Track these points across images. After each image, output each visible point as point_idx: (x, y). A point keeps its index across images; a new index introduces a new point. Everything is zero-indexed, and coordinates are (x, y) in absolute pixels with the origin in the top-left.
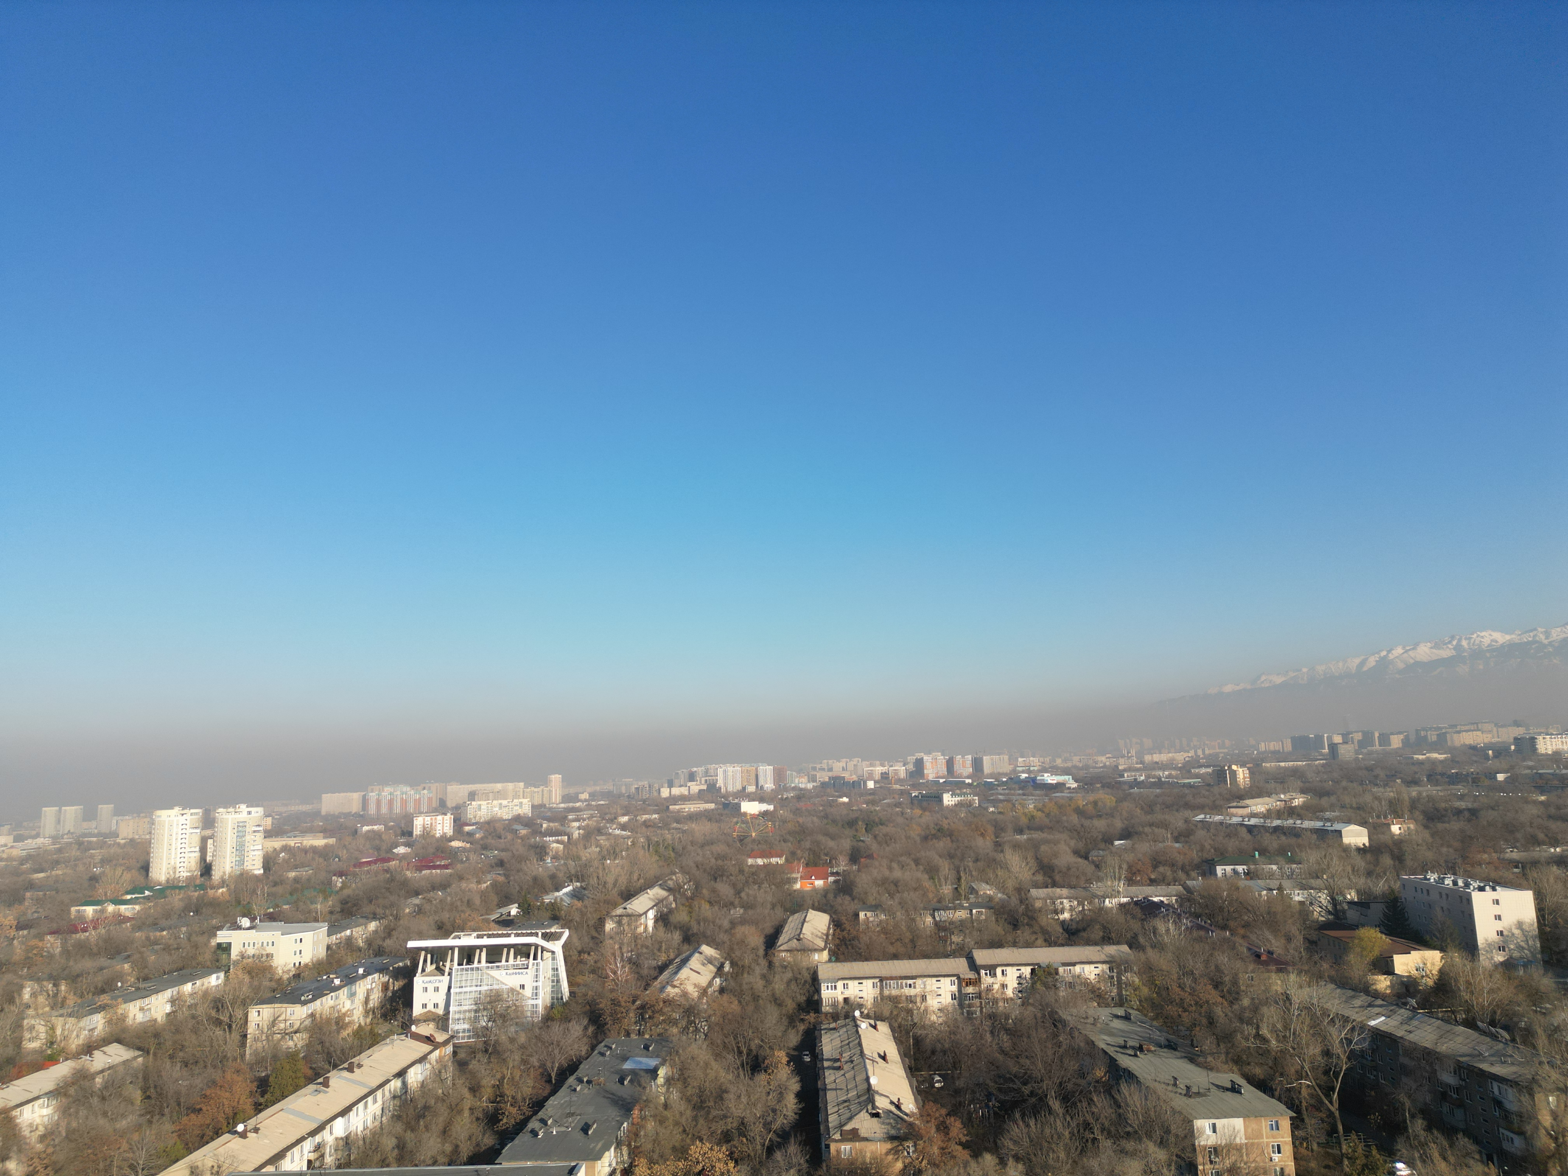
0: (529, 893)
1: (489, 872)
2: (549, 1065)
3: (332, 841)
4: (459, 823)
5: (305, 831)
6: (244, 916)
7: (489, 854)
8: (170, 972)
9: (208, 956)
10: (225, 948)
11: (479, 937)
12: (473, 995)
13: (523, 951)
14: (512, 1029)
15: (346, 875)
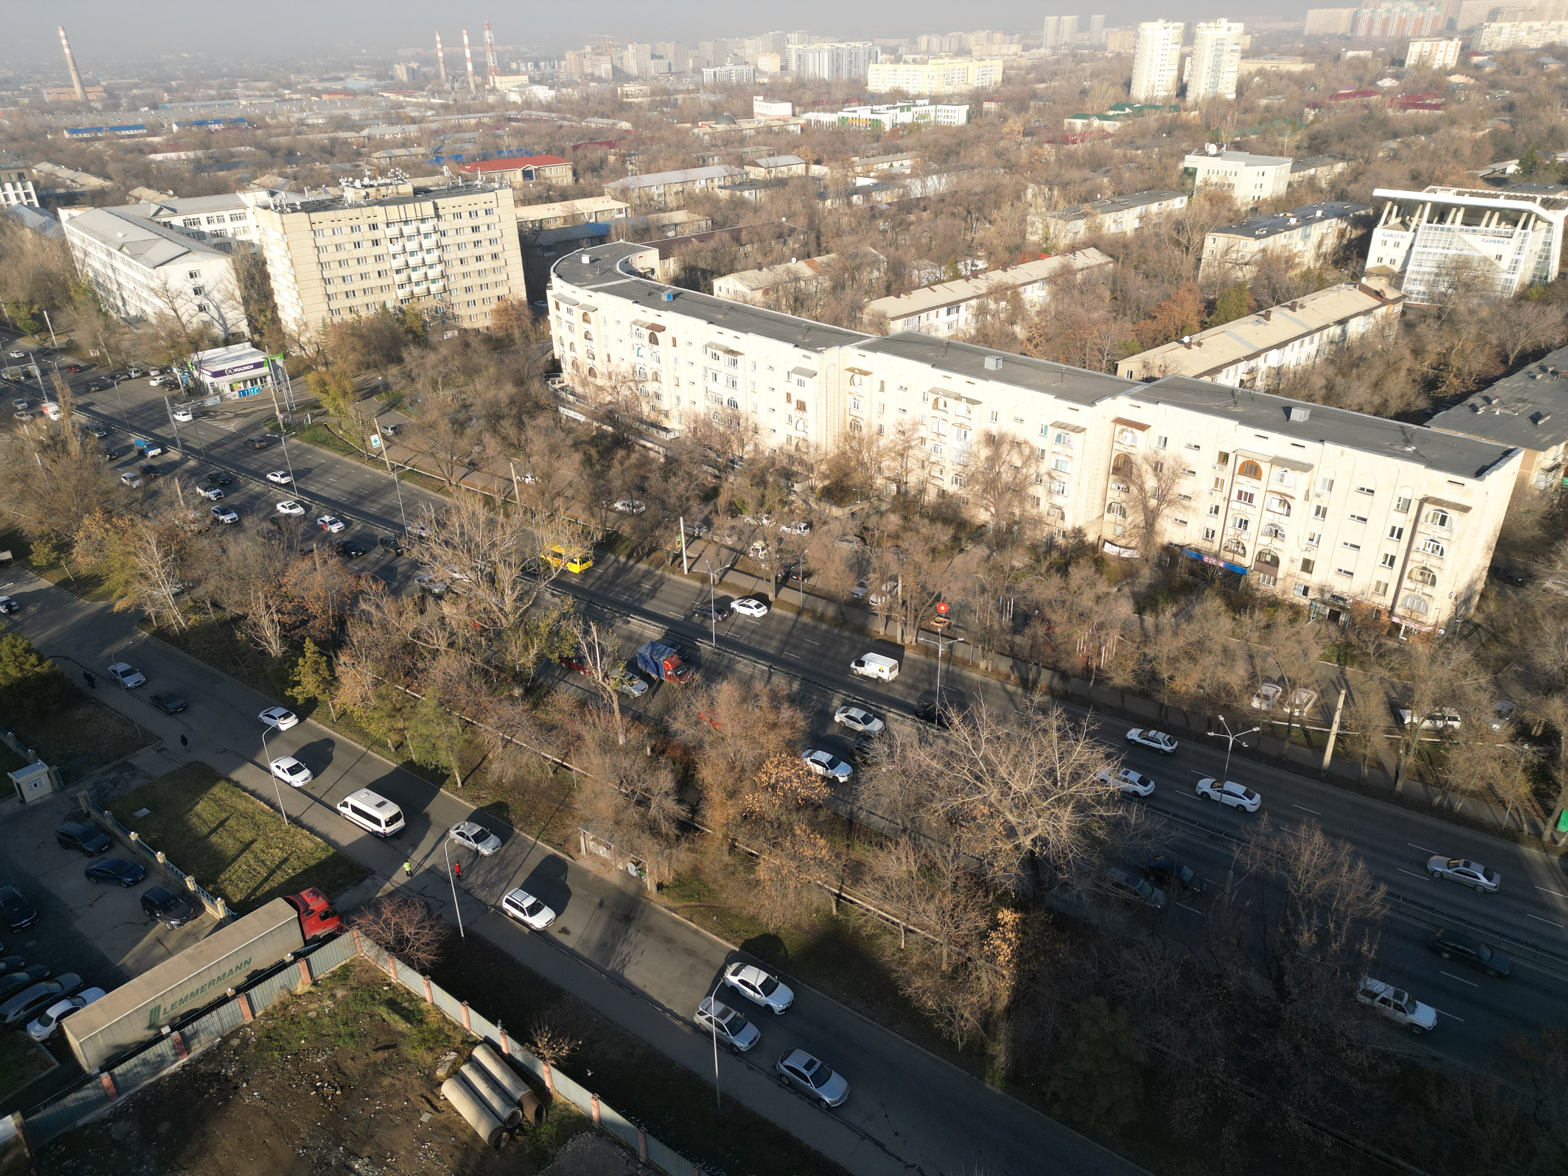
0: (1538, 148)
1: (1491, 118)
2: (1509, 345)
3: (1311, 67)
4: (1466, 52)
5: (1283, 54)
6: (1212, 142)
7: (1498, 94)
8: (1142, 190)
9: (1174, 179)
10: (1190, 173)
11: (1459, 194)
12: (1437, 257)
13: (1511, 217)
14: (1475, 301)
15: (1320, 107)
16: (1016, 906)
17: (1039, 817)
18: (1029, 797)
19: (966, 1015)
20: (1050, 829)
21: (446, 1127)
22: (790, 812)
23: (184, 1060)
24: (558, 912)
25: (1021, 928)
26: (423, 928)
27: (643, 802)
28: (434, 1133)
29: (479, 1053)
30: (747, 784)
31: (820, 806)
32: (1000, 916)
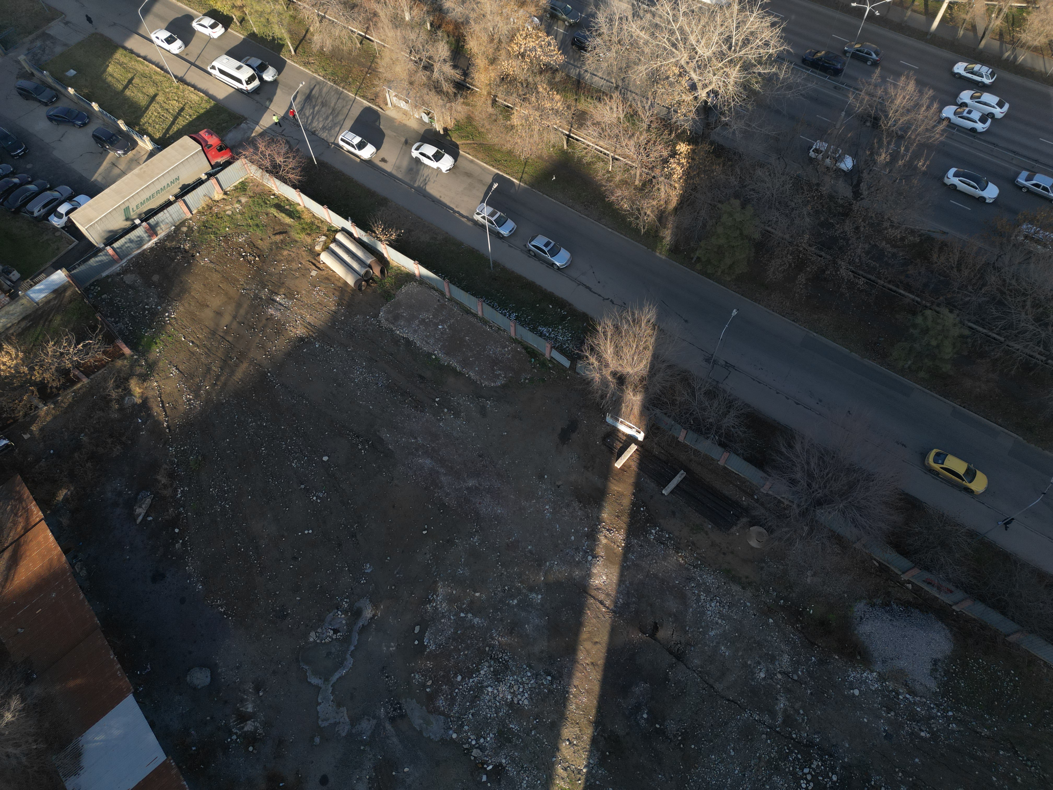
16: (690, 141)
17: (714, 75)
18: (710, 59)
19: (648, 212)
20: (721, 84)
21: (327, 279)
22: (534, 74)
23: (155, 240)
24: (378, 147)
25: (691, 156)
26: (288, 158)
27: (428, 67)
28: (321, 282)
29: (340, 237)
30: (503, 52)
31: (557, 70)
32: (678, 148)
